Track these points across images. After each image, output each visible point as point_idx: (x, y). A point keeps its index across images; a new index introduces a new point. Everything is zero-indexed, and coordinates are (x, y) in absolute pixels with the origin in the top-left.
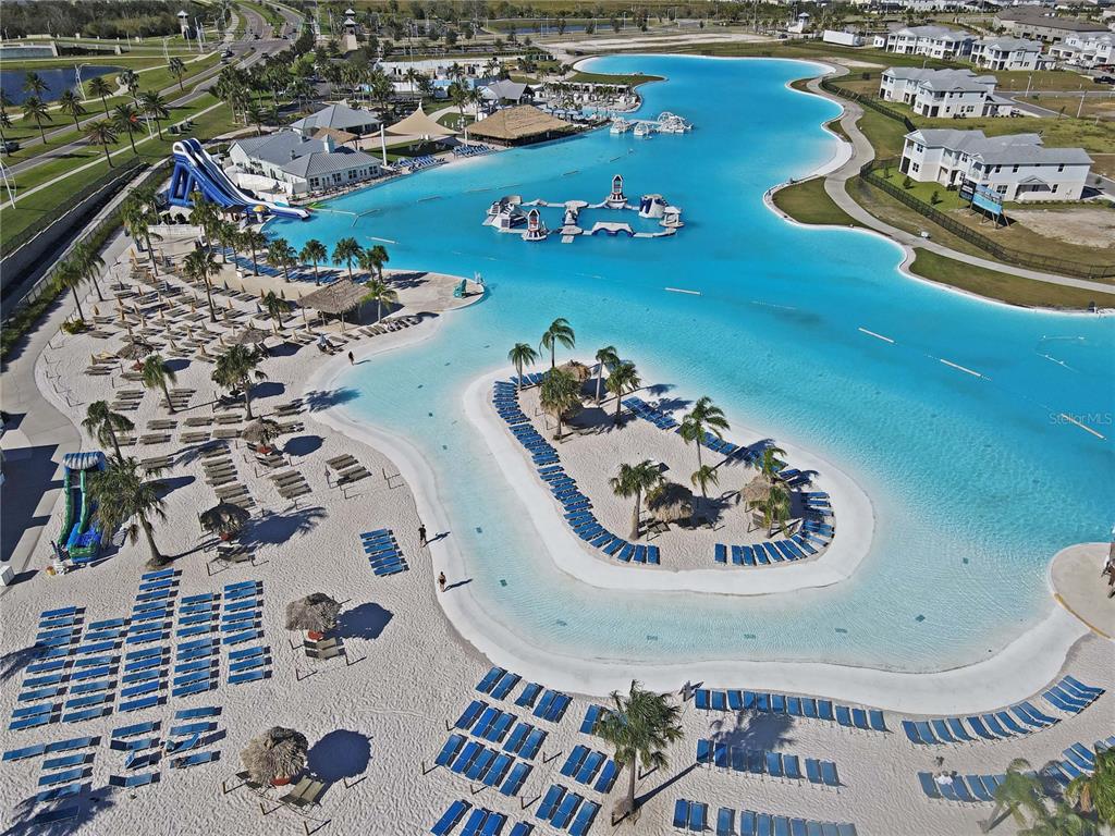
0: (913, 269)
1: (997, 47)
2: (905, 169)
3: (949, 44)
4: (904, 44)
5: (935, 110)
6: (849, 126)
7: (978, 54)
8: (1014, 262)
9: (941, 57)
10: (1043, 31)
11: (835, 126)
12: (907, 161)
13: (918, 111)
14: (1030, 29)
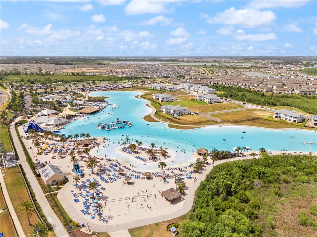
0: (169, 127)
1: (169, 88)
2: (162, 112)
3: (161, 87)
4: (153, 87)
5: (163, 101)
6: (150, 105)
7: (166, 89)
8: (182, 124)
9: (160, 89)
10: (176, 83)
11: (147, 105)
12: (162, 111)
13: (160, 101)
14: (174, 82)
